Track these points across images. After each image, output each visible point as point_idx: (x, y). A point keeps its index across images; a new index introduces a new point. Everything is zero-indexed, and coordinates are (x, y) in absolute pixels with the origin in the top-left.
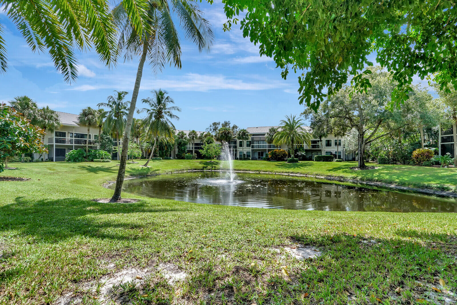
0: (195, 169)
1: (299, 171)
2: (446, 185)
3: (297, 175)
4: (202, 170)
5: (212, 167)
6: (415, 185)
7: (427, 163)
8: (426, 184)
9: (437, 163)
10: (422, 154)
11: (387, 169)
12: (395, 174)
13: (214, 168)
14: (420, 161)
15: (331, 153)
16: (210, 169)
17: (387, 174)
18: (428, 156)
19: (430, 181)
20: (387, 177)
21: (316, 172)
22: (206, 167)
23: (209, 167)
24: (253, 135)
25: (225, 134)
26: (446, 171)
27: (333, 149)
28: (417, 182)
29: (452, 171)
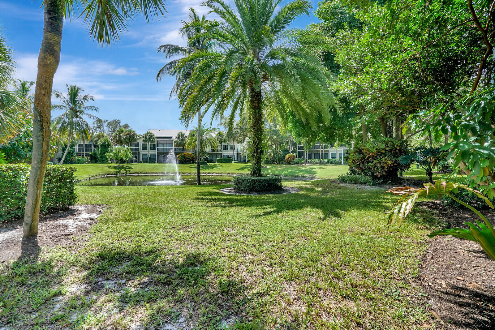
0: (108, 174)
1: (215, 172)
2: (306, 175)
3: (213, 175)
4: (114, 174)
5: (127, 171)
6: (292, 176)
7: (293, 163)
8: (297, 174)
9: (297, 163)
10: (290, 157)
11: (274, 167)
12: (280, 170)
13: (128, 172)
14: (289, 162)
15: (228, 156)
16: (124, 174)
17: (276, 170)
18: (293, 158)
19: (298, 173)
20: (277, 172)
21: (229, 172)
22: (119, 172)
23: (122, 171)
24: (158, 138)
25: (130, 136)
26: (303, 167)
27: (229, 153)
28: (292, 174)
29: (305, 167)
